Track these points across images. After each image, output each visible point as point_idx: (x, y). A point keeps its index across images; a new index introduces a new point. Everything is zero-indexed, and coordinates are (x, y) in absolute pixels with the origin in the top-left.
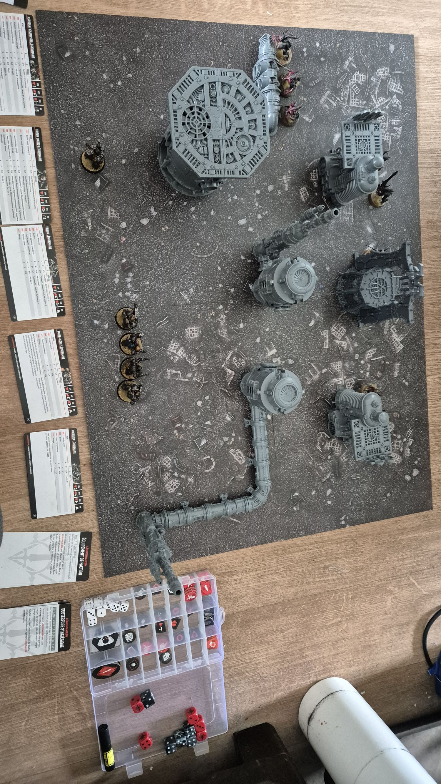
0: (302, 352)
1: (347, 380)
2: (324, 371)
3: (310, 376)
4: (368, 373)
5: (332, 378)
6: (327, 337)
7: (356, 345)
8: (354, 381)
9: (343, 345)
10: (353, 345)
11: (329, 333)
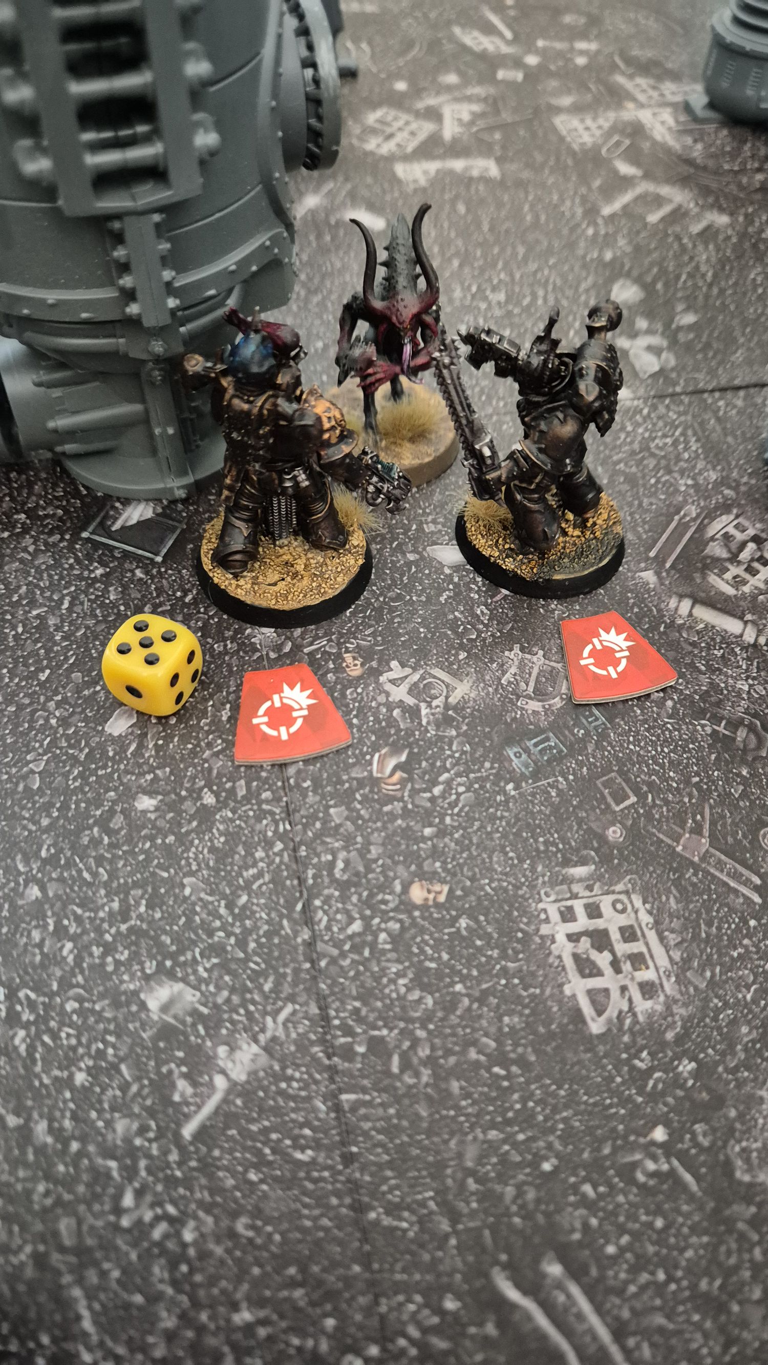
0: (549, 251)
1: (642, 98)
2: (625, 169)
3: (678, 215)
4: (581, 45)
5: (655, 143)
6: (433, 166)
7: (452, 78)
8: (641, 81)
9: (466, 117)
10: (449, 88)
11: (407, 158)
